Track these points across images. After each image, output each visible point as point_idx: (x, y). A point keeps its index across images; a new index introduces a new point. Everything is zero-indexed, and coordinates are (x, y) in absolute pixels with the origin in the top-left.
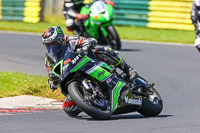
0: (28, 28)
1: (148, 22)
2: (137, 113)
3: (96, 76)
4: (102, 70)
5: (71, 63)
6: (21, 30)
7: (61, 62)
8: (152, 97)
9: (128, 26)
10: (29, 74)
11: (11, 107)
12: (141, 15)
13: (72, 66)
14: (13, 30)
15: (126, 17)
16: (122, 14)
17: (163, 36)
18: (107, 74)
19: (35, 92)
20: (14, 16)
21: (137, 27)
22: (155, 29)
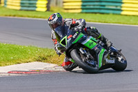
0: (39, 15)
1: (122, 11)
2: (111, 69)
3: (88, 46)
4: (91, 41)
5: (72, 38)
6: (34, 17)
7: (66, 37)
8: (120, 59)
9: (108, 14)
10: (39, 47)
11: (27, 70)
12: (117, 6)
13: (73, 39)
14: (29, 17)
15: (106, 7)
16: (104, 6)
17: (132, 20)
18: (95, 44)
19: (44, 59)
20: (29, 7)
21: (114, 14)
22: (126, 15)
